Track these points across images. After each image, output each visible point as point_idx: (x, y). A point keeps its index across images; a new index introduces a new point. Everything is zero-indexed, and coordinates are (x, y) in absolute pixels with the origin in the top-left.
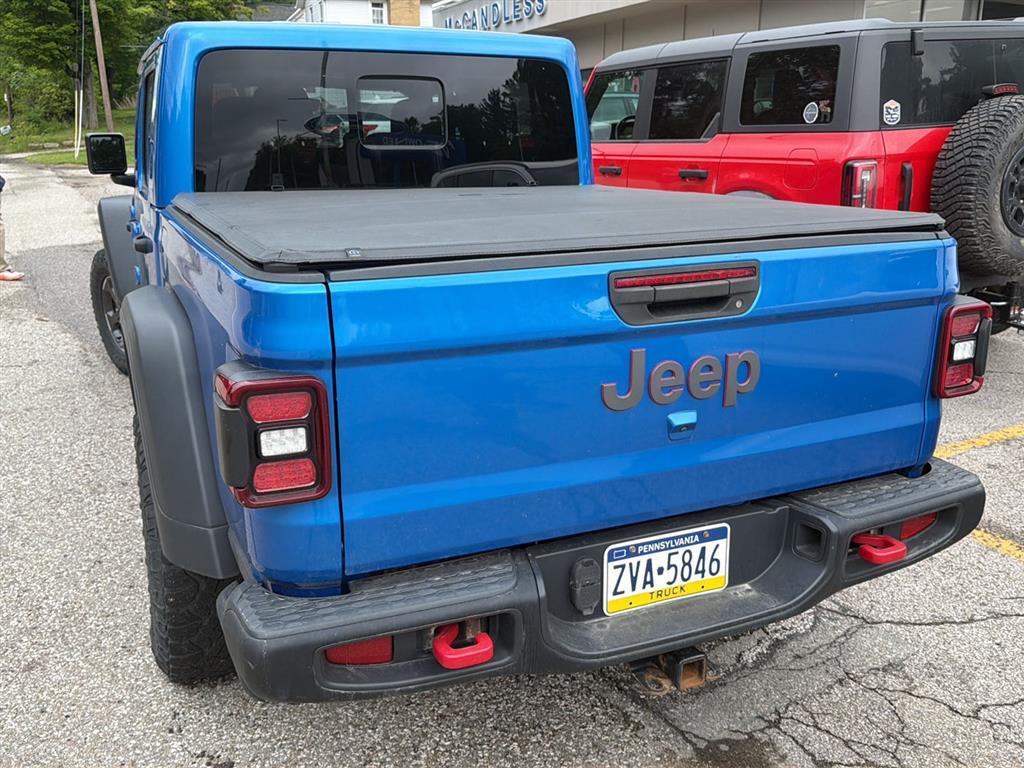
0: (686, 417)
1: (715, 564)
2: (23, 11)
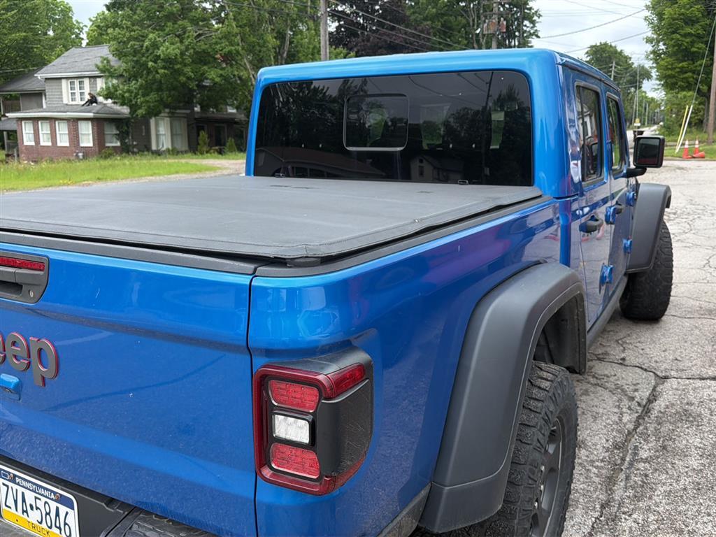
1: (67, 528)
2: (674, 52)
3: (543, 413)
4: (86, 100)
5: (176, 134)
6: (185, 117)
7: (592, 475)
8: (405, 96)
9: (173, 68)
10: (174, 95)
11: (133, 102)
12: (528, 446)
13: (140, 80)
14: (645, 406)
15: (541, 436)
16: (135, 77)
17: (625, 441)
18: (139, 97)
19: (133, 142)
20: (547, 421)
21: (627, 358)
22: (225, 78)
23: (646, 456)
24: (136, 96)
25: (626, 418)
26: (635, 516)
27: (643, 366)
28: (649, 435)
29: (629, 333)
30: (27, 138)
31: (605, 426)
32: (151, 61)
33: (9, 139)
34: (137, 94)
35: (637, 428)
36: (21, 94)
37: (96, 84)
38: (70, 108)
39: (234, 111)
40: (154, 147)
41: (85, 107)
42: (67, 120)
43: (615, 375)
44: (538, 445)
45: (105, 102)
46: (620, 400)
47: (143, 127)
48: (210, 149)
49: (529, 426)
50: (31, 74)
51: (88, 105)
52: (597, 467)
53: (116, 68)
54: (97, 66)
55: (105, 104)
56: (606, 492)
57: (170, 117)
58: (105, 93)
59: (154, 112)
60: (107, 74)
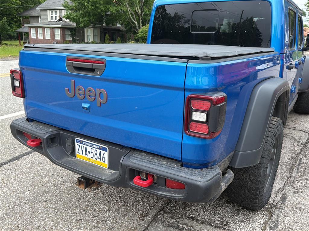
0: (86, 105)
1: (104, 158)
3: (274, 132)
4: (58, 19)
5: (95, 35)
6: (99, 28)
7: (283, 167)
8: (218, 10)
9: (95, 6)
10: (95, 18)
11: (78, 21)
12: (268, 144)
13: (81, 11)
14: (304, 145)
15: (273, 141)
16: (79, 10)
17: (296, 156)
18: (80, 18)
19: (77, 38)
20: (275, 136)
21: (297, 127)
22: (117, 11)
23: (305, 162)
24: (79, 18)
25: (296, 149)
26: (301, 181)
27: (303, 130)
28: (306, 155)
29: (297, 118)
30: (33, 36)
31: (288, 151)
32: (86, 3)
33: (24, 36)
34: (80, 17)
35: (301, 152)
36: (30, 16)
37: (62, 13)
38: (51, 23)
39: (120, 26)
40: (86, 41)
41: (57, 23)
42: (50, 28)
43: (291, 133)
44: (272, 144)
45: (66, 20)
46: (294, 142)
47: (82, 32)
48: (110, 42)
49: (268, 137)
50: (34, 8)
51: (59, 22)
52: (285, 165)
53: (71, 5)
54: (63, 5)
55: (65, 21)
56: (289, 173)
57: (93, 28)
58: (66, 17)
59: (86, 26)
60: (67, 8)
